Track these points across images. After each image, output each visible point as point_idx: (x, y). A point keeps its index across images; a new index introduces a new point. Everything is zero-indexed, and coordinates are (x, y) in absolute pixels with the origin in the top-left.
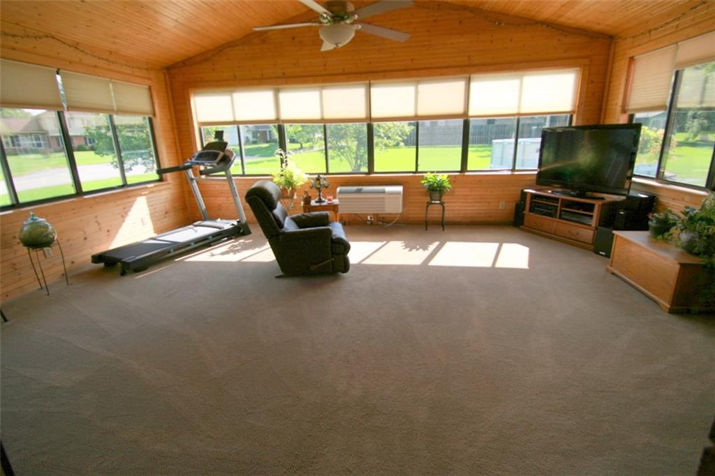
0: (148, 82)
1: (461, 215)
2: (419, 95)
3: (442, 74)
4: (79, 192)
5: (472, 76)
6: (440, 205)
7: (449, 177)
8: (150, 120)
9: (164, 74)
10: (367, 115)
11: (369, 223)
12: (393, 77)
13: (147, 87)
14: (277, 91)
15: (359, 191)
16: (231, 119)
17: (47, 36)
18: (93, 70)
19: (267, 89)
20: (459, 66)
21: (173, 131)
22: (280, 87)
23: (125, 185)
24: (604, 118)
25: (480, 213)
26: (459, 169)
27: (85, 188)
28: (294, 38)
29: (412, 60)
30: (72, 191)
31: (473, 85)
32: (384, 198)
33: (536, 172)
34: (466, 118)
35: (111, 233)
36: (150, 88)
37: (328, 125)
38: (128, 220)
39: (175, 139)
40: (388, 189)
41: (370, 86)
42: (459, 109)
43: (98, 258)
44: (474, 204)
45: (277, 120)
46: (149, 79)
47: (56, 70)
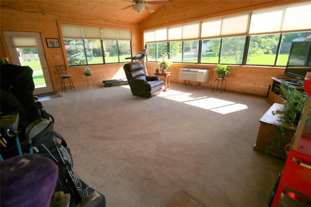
0: (131, 29)
1: (237, 88)
2: (223, 25)
3: (235, 13)
4: (104, 63)
5: (253, 11)
6: (221, 81)
7: (227, 67)
8: (131, 42)
9: (138, 26)
10: (199, 36)
11: (193, 85)
13: (130, 31)
14: (168, 28)
15: (188, 71)
16: (153, 40)
17: (98, 18)
18: (111, 27)
19: (165, 28)
20: (244, 7)
21: (138, 45)
22: (169, 26)
23: (119, 62)
25: (249, 88)
26: (241, 64)
27: (106, 62)
28: (174, 6)
29: (221, 7)
30: (102, 63)
31: (253, 16)
32: (196, 75)
34: (247, 36)
35: (111, 76)
36: (131, 31)
37: (184, 41)
38: (117, 73)
39: (139, 48)
40: (200, 71)
41: (201, 22)
42: (244, 31)
43: (104, 82)
44: (246, 83)
45: (167, 40)
46: (131, 28)
47: (100, 28)
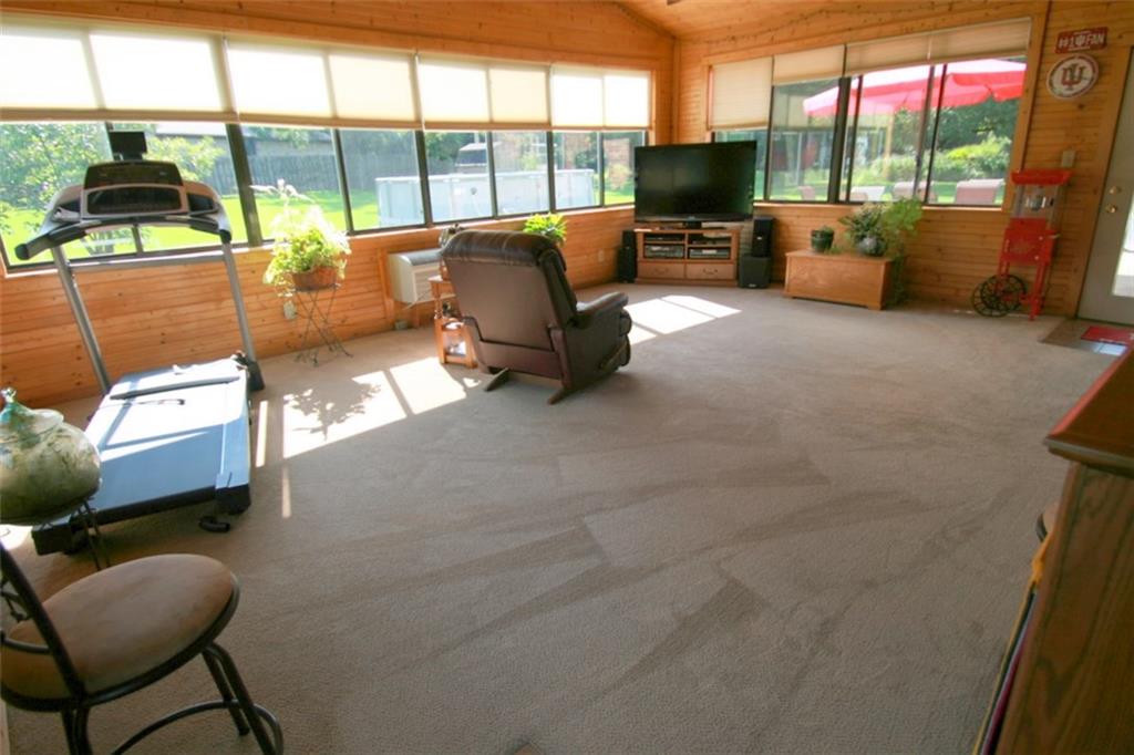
5: (553, 66)
10: (416, 115)
12: (455, 50)
16: (92, 104)
20: (540, 48)
22: (231, 34)
24: (678, 137)
29: (480, 25)
33: (633, 207)
34: (549, 130)
37: (343, 129)
41: (414, 60)
